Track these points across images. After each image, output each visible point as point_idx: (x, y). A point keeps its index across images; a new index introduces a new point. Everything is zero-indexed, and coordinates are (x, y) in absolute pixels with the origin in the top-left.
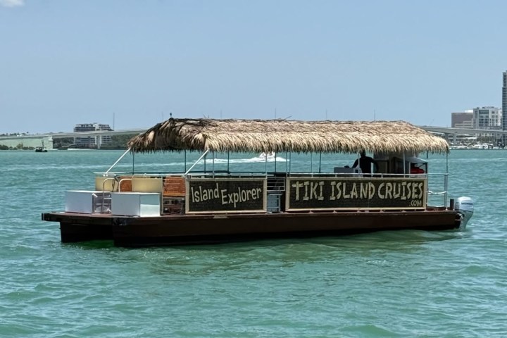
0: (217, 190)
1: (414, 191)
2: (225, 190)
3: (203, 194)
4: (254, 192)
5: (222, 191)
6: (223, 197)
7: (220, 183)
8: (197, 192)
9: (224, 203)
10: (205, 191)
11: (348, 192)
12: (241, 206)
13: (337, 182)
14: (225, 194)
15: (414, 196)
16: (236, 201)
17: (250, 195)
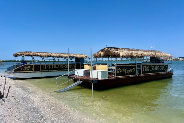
0: (124, 69)
1: (166, 68)
2: (126, 69)
3: (120, 70)
4: (133, 69)
5: (125, 69)
6: (126, 71)
7: (125, 66)
8: (119, 70)
9: (126, 73)
10: (121, 69)
11: (154, 69)
12: (130, 74)
13: (152, 66)
14: (126, 70)
15: (166, 69)
16: (129, 72)
17: (133, 70)
